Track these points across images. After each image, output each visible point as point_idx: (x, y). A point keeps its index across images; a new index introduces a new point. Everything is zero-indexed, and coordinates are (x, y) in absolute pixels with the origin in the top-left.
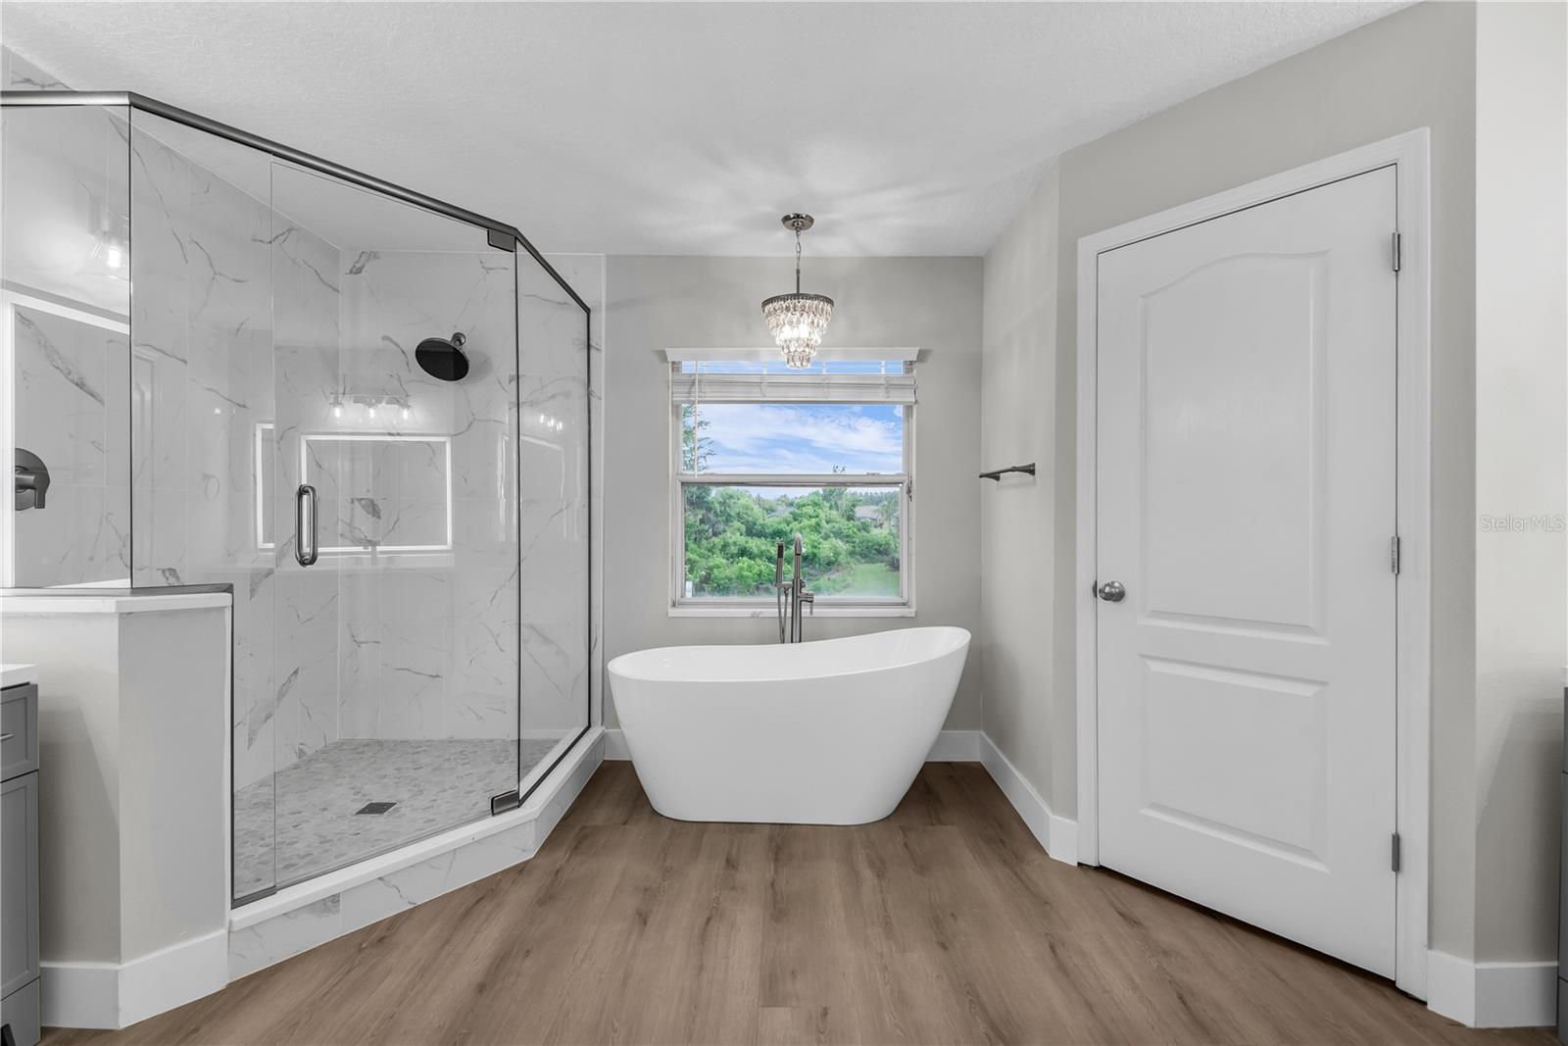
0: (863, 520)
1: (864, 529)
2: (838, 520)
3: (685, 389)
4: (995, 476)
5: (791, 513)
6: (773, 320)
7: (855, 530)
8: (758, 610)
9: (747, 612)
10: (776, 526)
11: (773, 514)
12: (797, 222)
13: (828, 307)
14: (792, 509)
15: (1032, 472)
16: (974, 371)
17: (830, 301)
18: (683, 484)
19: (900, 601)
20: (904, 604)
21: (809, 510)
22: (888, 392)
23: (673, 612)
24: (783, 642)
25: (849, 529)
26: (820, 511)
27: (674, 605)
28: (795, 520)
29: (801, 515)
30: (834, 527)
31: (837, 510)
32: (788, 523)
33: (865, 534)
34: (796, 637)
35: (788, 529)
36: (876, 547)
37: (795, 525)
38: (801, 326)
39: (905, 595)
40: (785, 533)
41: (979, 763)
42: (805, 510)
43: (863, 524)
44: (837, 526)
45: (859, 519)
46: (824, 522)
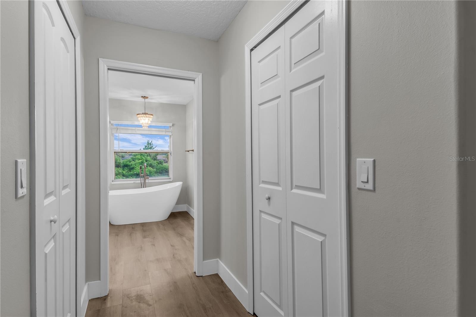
0: (160, 160)
1: (160, 163)
2: (150, 160)
3: (116, 130)
4: (188, 151)
5: (131, 158)
6: (139, 119)
7: (157, 164)
8: (135, 182)
9: (132, 182)
10: (125, 163)
11: (123, 158)
12: (144, 97)
13: (152, 116)
14: (131, 157)
15: (193, 151)
16: (184, 129)
17: (152, 115)
18: (115, 152)
19: (169, 178)
20: (170, 179)
21: (139, 157)
22: (166, 133)
23: (113, 183)
24: (142, 188)
25: (155, 163)
26: (143, 157)
27: (112, 181)
28: (133, 161)
29: (136, 159)
30: (149, 163)
31: (150, 157)
32: (130, 162)
33: (161, 165)
34: (145, 186)
35: (130, 164)
36: (165, 170)
37: (133, 163)
38: (146, 120)
39: (170, 177)
40: (129, 166)
41: (186, 211)
42: (137, 157)
43: (160, 162)
44: (150, 162)
45: (158, 160)
46: (144, 161)
